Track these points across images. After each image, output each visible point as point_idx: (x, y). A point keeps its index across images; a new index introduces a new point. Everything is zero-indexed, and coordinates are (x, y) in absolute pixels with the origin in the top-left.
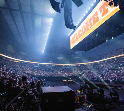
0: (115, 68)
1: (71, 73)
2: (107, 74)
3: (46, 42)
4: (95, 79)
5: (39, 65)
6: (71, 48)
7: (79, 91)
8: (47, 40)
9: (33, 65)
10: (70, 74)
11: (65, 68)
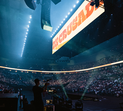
0: (104, 78)
1: (54, 82)
2: (95, 85)
3: (25, 43)
4: (80, 89)
5: (16, 71)
6: (53, 53)
7: (48, 101)
8: (25, 41)
9: (9, 71)
10: (53, 84)
11: (48, 76)
